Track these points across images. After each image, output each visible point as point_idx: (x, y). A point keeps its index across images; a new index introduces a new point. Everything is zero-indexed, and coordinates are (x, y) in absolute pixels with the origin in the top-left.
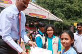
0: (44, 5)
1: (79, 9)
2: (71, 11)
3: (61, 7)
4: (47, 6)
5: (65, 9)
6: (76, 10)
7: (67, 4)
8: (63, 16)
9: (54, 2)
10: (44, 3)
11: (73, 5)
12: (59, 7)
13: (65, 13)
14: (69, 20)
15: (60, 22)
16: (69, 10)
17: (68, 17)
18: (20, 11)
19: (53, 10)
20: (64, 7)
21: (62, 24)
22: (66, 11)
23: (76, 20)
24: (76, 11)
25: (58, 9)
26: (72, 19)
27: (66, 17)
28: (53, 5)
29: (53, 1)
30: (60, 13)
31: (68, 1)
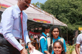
0: (48, 10)
2: (75, 16)
3: (66, 12)
4: (52, 11)
5: (69, 14)
7: (72, 9)
8: (68, 21)
9: (59, 7)
10: (49, 8)
11: (77, 10)
12: (63, 12)
13: (69, 18)
15: (64, 27)
17: (72, 22)
19: (57, 15)
22: (70, 16)
25: (63, 14)
26: (77, 24)
27: (70, 22)
28: (58, 10)
29: (57, 6)
30: (65, 18)
31: (72, 6)
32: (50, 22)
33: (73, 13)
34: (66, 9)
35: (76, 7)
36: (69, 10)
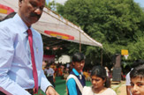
0: (70, 16)
1: (131, 26)
2: (116, 29)
3: (101, 21)
4: (76, 19)
5: (107, 25)
6: (126, 28)
7: (112, 17)
8: (103, 37)
9: (89, 12)
10: (71, 13)
11: (121, 19)
12: (96, 20)
13: (106, 32)
14: (113, 44)
15: (97, 47)
16: (114, 27)
17: (111, 40)
18: (29, 27)
19: (86, 25)
20: (106, 22)
21: (100, 50)
22: (108, 29)
23: (125, 45)
24: (125, 30)
26: (119, 43)
27: (108, 39)
28: (87, 17)
29: (86, 11)
30: (99, 32)
31: (112, 12)
32: (73, 38)
33: (113, 25)
34: (101, 16)
35: (118, 14)
36: (107, 18)
